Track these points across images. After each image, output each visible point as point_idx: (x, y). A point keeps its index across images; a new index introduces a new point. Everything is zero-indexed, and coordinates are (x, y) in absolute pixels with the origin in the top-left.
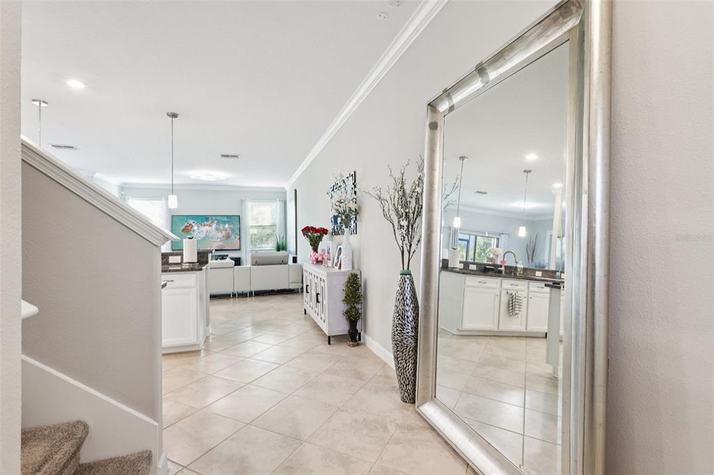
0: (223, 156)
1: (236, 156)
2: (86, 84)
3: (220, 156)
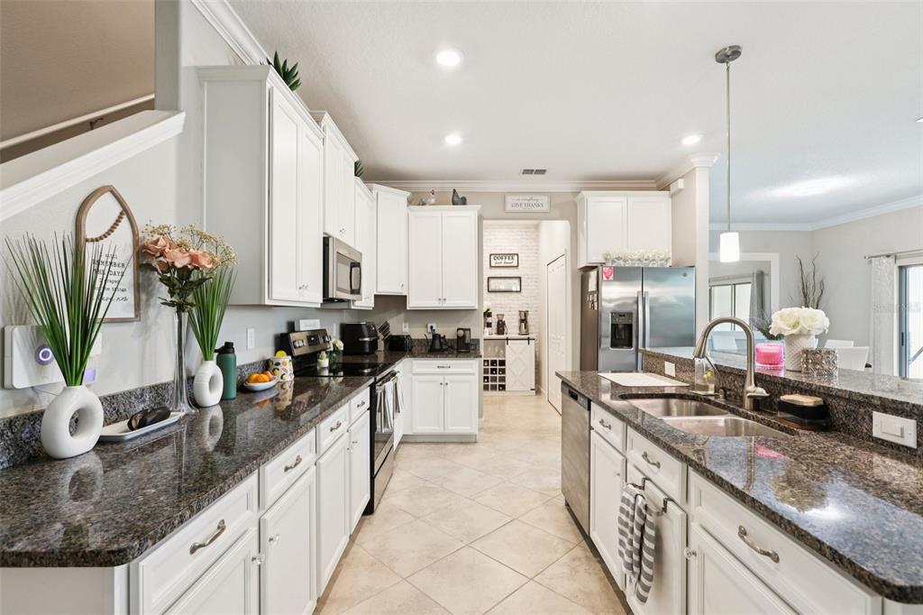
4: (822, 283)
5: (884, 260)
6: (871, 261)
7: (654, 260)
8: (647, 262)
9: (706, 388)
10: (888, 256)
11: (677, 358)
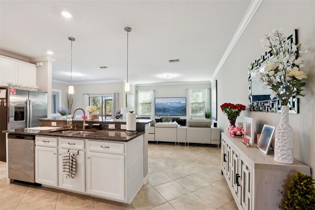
0: (170, 61)
1: (178, 60)
2: (72, 14)
3: (169, 62)
4: (72, 99)
5: (86, 95)
6: (83, 95)
7: (31, 88)
8: (29, 89)
9: (70, 127)
10: (87, 94)
11: (57, 120)
